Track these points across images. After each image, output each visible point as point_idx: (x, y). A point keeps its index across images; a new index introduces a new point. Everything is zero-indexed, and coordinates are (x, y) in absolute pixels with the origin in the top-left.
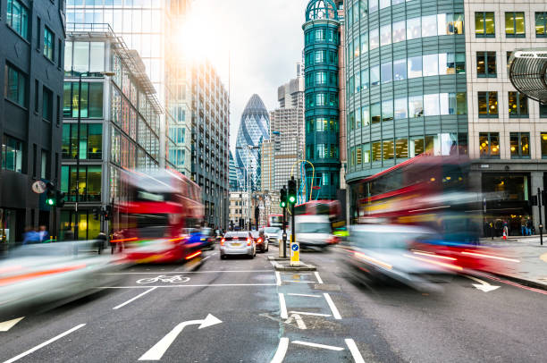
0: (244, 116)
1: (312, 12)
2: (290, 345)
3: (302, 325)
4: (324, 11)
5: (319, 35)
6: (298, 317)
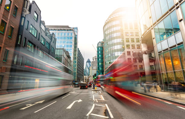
0: (87, 62)
1: (98, 45)
2: (95, 105)
3: (97, 101)
5: (100, 49)
6: (96, 100)
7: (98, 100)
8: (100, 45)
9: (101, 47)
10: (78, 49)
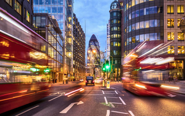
1: (112, 7)
2: (111, 112)
3: (113, 106)
4: (116, 6)
5: (115, 14)
6: (111, 104)
7: (114, 104)
8: (115, 7)
9: (117, 12)
10: (74, 15)
